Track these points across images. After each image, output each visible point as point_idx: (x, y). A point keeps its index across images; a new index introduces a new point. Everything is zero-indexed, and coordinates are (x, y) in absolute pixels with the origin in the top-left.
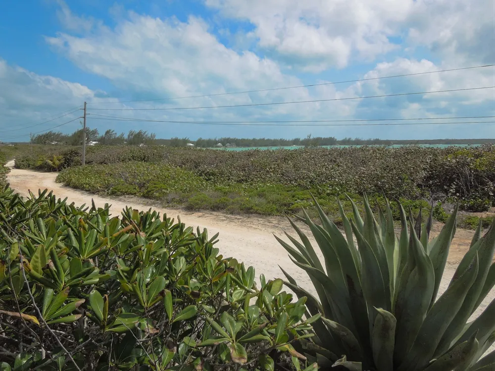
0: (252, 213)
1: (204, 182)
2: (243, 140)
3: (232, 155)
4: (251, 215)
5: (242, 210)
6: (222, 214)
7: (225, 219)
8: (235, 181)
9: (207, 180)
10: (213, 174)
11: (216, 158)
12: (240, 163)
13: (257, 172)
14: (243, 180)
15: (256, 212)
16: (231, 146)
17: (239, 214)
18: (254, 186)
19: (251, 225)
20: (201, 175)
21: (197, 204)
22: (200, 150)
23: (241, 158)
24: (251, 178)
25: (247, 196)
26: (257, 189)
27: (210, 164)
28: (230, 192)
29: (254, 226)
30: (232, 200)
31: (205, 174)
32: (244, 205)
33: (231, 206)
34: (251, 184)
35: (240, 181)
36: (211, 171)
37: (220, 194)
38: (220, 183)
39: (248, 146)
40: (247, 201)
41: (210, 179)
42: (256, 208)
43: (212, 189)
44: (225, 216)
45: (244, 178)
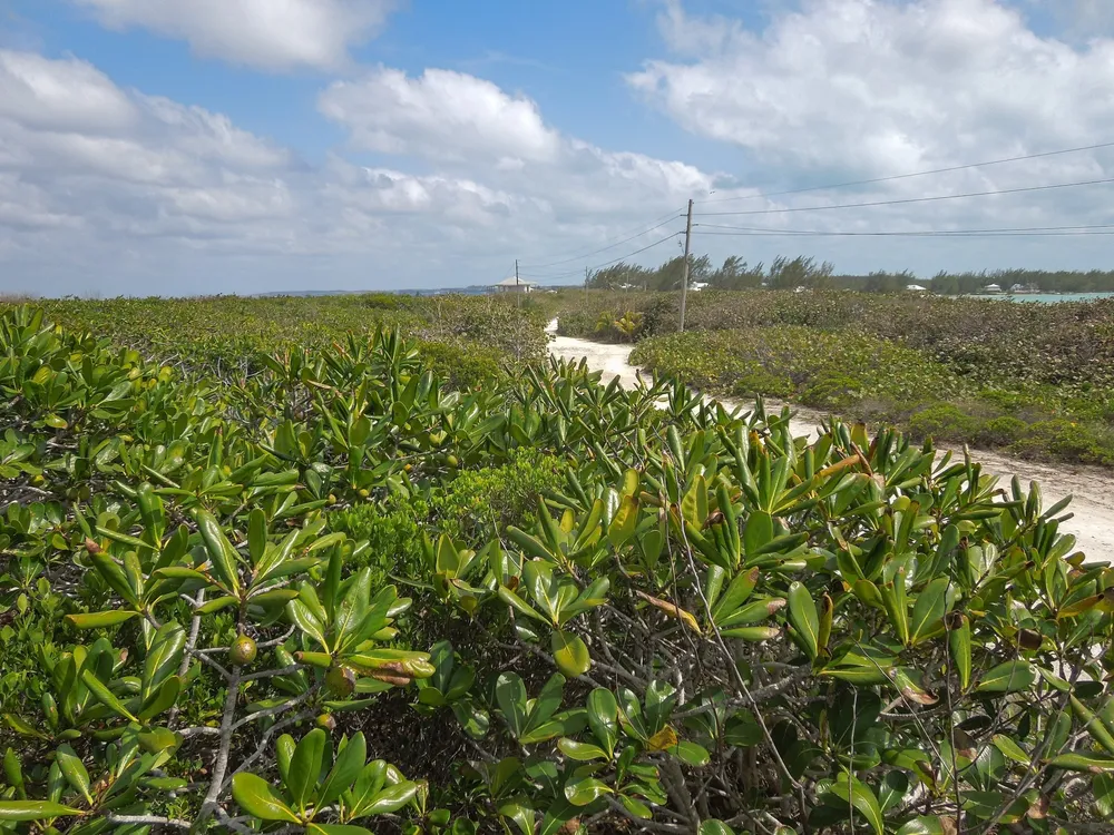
0: (1083, 462)
1: (951, 378)
2: (1062, 275)
3: (1031, 313)
4: (1081, 467)
5: (1056, 452)
6: (998, 458)
7: (1007, 470)
8: (1037, 378)
9: (960, 373)
10: (977, 359)
11: (984, 320)
12: (1054, 332)
13: (1104, 356)
14: (1059, 377)
15: (1098, 462)
16: (1026, 289)
17: (1046, 461)
18: (1094, 394)
19: (1081, 494)
20: (943, 361)
21: (934, 428)
22: (943, 300)
23: (1058, 322)
24: (1084, 373)
25: (1071, 419)
26: (1101, 401)
27: (968, 334)
28: (1023, 405)
29: (1091, 497)
30: (1026, 427)
31: (955, 359)
32: (1061, 440)
33: (1026, 441)
34: (1085, 389)
35: (1053, 381)
36: (974, 351)
37: (993, 409)
38: (995, 381)
39: (1075, 290)
40: (1072, 429)
41: (967, 372)
42: (1097, 451)
43: (972, 395)
44: (1006, 464)
45: (1065, 371)
